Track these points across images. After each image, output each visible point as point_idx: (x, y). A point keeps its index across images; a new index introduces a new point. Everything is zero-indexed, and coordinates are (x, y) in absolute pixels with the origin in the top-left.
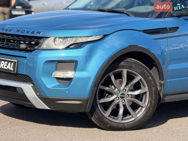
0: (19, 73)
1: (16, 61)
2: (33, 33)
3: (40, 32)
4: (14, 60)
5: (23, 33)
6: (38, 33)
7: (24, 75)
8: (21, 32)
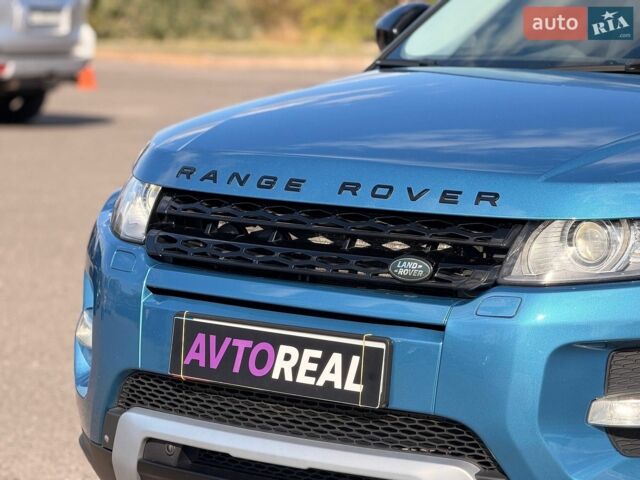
0: (395, 404)
1: (382, 346)
2: (449, 197)
3: (497, 196)
4: (368, 339)
5: (386, 197)
6: (481, 197)
7: (427, 418)
8: (374, 195)
